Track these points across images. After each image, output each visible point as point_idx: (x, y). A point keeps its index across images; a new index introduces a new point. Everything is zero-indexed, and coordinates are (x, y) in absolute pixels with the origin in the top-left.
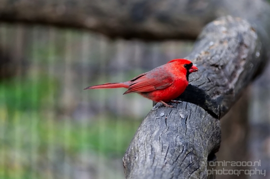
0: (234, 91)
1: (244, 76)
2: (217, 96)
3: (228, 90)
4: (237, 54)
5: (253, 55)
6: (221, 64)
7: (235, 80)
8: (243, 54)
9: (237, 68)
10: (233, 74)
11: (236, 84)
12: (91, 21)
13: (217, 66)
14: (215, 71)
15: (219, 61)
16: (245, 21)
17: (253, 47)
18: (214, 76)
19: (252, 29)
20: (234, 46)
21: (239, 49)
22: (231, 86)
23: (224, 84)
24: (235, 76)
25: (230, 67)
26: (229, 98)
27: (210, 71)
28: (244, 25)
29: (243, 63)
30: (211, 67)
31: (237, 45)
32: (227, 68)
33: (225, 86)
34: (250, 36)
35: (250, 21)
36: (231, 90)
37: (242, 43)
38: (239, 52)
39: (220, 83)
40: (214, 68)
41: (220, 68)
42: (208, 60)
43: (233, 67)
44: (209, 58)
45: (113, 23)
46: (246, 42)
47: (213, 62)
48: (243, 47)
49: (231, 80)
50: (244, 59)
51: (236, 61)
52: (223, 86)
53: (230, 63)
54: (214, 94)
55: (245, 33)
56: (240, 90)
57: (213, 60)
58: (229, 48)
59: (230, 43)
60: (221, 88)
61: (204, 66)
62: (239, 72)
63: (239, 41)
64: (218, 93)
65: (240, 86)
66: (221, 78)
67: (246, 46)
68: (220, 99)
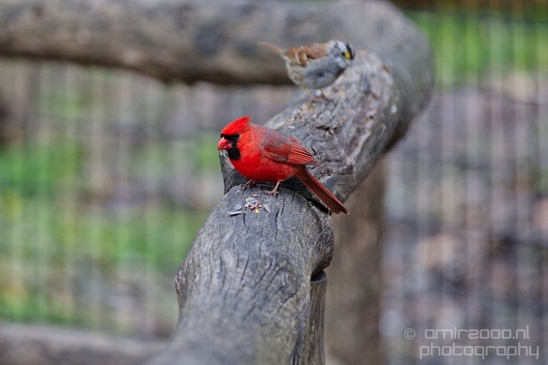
0: (354, 169)
1: (370, 145)
2: (328, 177)
3: (345, 167)
4: (359, 109)
5: (387, 111)
6: (334, 126)
7: (357, 151)
8: (370, 110)
9: (359, 131)
10: (354, 142)
11: (359, 157)
12: (132, 56)
13: (327, 129)
14: (324, 136)
15: (331, 121)
16: (373, 57)
17: (386, 98)
18: (323, 144)
19: (385, 68)
20: (355, 96)
21: (363, 101)
22: (350, 160)
23: (338, 157)
24: (357, 145)
25: (349, 132)
26: (347, 180)
27: (315, 137)
28: (371, 63)
29: (369, 124)
30: (317, 131)
31: (359, 95)
32: (344, 132)
33: (340, 161)
34: (382, 80)
35: (381, 56)
36: (351, 168)
37: (367, 92)
38: (363, 107)
39: (332, 157)
40: (322, 132)
41: (332, 131)
42: (313, 120)
43: (354, 130)
44: (315, 116)
45: (167, 58)
46: (375, 90)
47: (320, 123)
48: (370, 98)
49: (349, 152)
50: (371, 117)
51: (359, 120)
52: (337, 161)
53: (349, 123)
54: (323, 175)
55: (373, 75)
56: (364, 167)
57: (321, 119)
58: (347, 100)
59: (348, 91)
60: (333, 163)
61: (307, 130)
62: (364, 138)
63: (362, 89)
64: (329, 172)
65: (364, 161)
66: (335, 148)
67: (374, 97)
68: (332, 182)
